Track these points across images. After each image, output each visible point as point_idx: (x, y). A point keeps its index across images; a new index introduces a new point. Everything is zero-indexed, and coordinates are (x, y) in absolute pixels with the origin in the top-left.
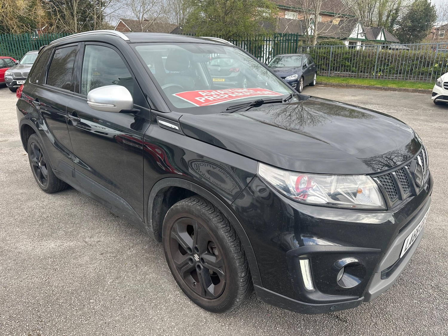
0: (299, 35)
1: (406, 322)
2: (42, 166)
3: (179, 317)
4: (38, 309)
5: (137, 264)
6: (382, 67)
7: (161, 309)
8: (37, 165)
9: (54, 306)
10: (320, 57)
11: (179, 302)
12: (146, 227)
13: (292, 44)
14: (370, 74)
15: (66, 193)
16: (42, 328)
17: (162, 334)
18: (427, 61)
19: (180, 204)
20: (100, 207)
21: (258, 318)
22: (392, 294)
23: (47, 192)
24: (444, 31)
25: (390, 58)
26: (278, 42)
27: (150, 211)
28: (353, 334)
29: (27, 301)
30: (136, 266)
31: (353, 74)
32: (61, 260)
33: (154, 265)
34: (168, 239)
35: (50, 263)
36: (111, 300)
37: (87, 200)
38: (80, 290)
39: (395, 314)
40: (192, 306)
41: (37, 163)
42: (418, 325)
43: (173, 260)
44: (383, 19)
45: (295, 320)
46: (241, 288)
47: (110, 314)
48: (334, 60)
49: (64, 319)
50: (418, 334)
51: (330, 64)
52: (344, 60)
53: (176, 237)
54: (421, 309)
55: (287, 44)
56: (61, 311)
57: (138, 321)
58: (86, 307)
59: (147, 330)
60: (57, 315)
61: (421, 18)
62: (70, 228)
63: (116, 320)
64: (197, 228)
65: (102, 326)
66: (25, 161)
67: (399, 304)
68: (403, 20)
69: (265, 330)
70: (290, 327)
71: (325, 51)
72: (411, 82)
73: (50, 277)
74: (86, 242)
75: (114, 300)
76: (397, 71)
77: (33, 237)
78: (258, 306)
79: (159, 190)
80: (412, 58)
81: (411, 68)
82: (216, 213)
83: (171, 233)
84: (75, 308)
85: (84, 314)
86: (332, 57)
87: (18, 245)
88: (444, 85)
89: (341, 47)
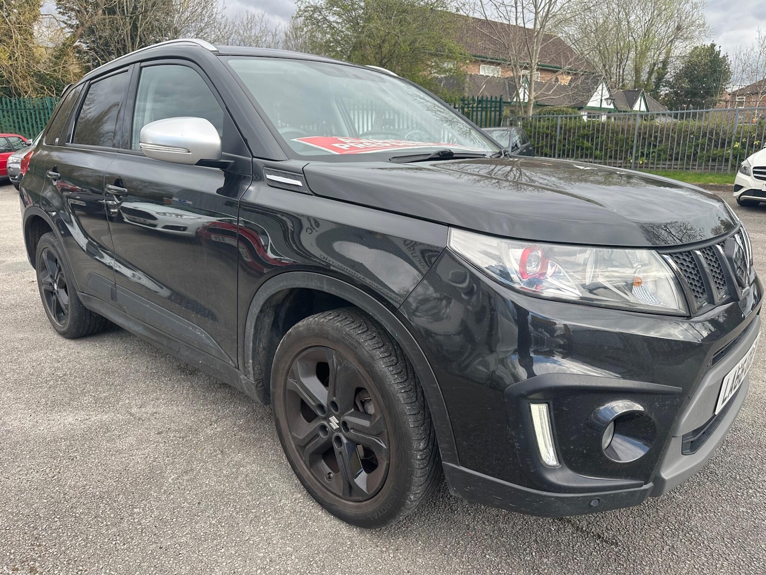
0: (504, 103)
1: (730, 545)
2: (59, 289)
3: (299, 537)
4: (36, 525)
5: (224, 450)
6: (646, 149)
7: (266, 523)
8: (51, 289)
9: (66, 519)
10: (541, 134)
11: (301, 512)
12: (242, 377)
13: (493, 114)
14: (625, 162)
15: (101, 338)
16: (40, 556)
17: (268, 567)
18: (722, 138)
19: (304, 322)
20: (160, 360)
21: (450, 538)
22: (698, 497)
23: (67, 335)
24: (745, 97)
25: (659, 134)
26: (470, 110)
27: (250, 343)
28: (631, 565)
29: (16, 510)
30: (222, 452)
31: (596, 161)
32: (85, 444)
33: (254, 451)
34: (282, 393)
35: (64, 448)
36: (174, 509)
37: (138, 348)
38: (116, 493)
39: (707, 532)
40: (324, 519)
41: (51, 284)
42: (753, 549)
43: (291, 433)
44: (642, 78)
45: (520, 542)
46: (419, 473)
47: (169, 532)
48: (565, 139)
49: (82, 541)
50: (755, 566)
51: (557, 145)
52: (581, 139)
53: (296, 386)
54: (755, 523)
55: (484, 113)
56: (78, 527)
57: (222, 545)
58: (125, 521)
59: (239, 559)
60: (69, 534)
61: (705, 76)
62: (104, 392)
63: (181, 542)
64: (335, 363)
65: (155, 553)
66: (31, 291)
67: (712, 514)
68: (675, 79)
69: (464, 559)
70: (511, 553)
71: (548, 124)
72: (695, 174)
73: (61, 471)
74: (131, 415)
75: (178, 509)
76: (671, 155)
77: (36, 406)
78: (448, 518)
79: (266, 299)
80: (695, 134)
81: (695, 150)
82: (370, 333)
83: (288, 381)
84: (105, 523)
85: (121, 533)
86: (561, 134)
87: (6, 419)
88: (754, 172)
89: (575, 118)
